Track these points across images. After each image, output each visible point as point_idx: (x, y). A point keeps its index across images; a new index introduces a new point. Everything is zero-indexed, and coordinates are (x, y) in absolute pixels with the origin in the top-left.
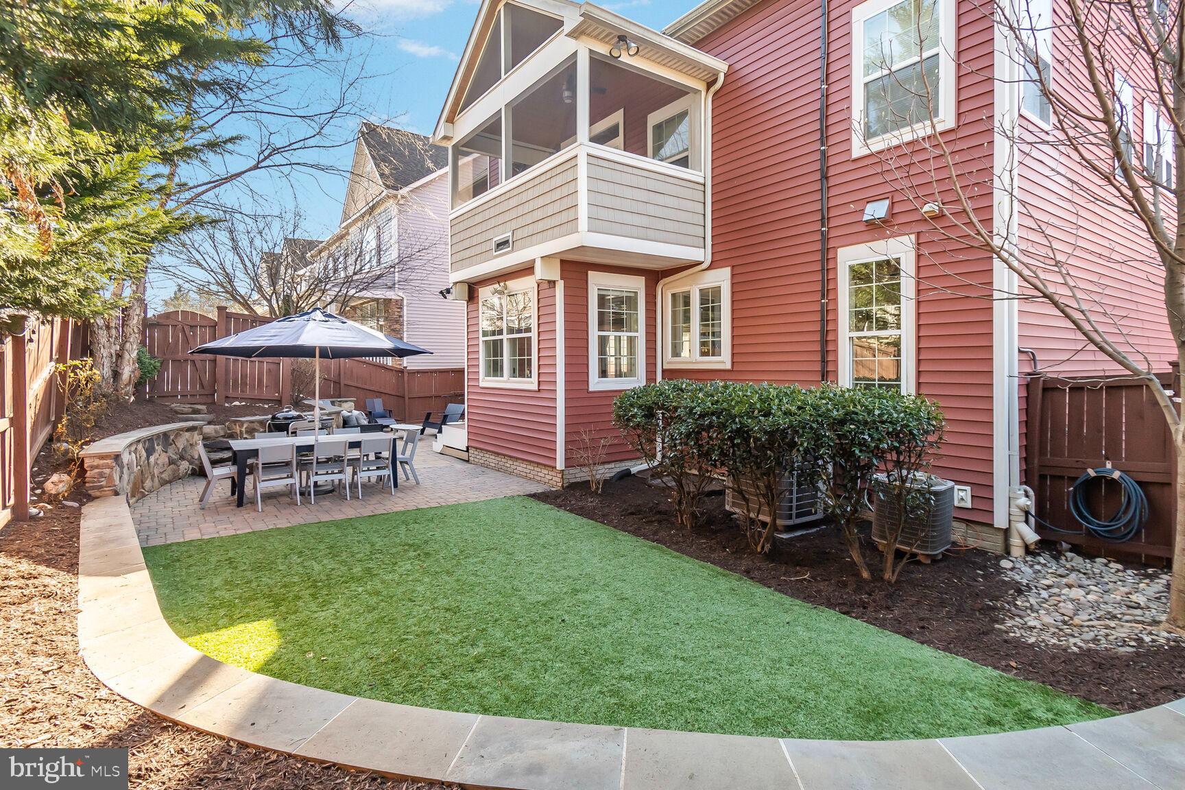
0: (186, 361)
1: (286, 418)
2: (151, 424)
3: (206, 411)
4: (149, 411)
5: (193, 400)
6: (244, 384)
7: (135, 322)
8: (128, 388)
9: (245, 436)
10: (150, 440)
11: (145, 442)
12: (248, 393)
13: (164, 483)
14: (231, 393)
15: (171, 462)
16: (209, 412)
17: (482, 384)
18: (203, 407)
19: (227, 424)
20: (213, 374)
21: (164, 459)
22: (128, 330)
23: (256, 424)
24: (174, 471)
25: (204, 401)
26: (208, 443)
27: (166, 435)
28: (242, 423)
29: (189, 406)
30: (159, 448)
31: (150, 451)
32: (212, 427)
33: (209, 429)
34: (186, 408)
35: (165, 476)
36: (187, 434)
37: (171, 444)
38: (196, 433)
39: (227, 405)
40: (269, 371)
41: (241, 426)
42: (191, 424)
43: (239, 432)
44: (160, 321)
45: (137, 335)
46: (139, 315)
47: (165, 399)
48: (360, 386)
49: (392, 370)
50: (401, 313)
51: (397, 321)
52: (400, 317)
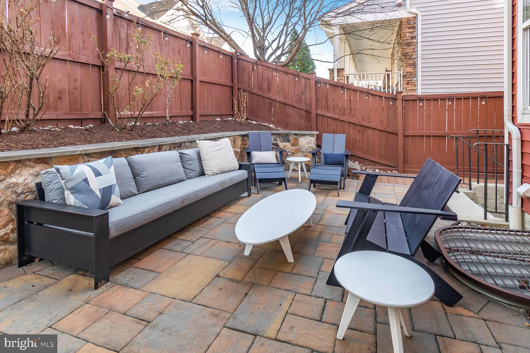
48: (337, 116)
49: (381, 97)
50: (415, 34)
51: (409, 45)
52: (412, 38)
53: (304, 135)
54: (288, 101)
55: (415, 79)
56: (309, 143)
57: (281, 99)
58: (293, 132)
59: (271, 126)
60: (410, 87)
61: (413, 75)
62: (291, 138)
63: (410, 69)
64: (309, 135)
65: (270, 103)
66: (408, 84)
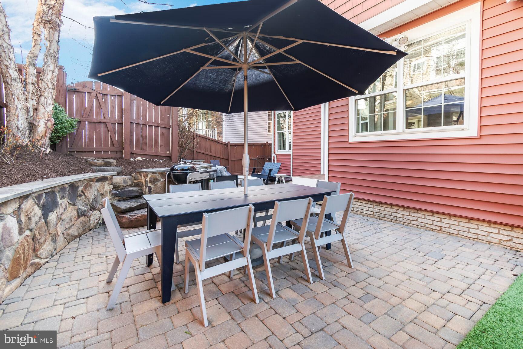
0: (100, 122)
1: (183, 170)
2: (61, 174)
3: (115, 164)
4: (63, 162)
5: (105, 155)
6: (144, 144)
7: (49, 77)
8: (44, 140)
10: (51, 193)
11: (39, 197)
12: (148, 151)
13: (70, 239)
14: (135, 150)
15: (81, 214)
16: (118, 165)
17: (351, 140)
18: (114, 161)
19: (133, 174)
20: (121, 134)
21: (72, 212)
22: (42, 85)
23: (158, 174)
24: (84, 224)
25: (114, 156)
26: (117, 192)
27: (73, 186)
28: (147, 174)
29: (102, 160)
30: (63, 202)
31: (46, 210)
32: (121, 177)
33: (119, 180)
34: (100, 161)
35: (74, 231)
36: (98, 185)
37: (80, 196)
38: (106, 183)
39: (132, 159)
40: (163, 134)
41: (146, 176)
42: (101, 174)
43: (144, 182)
44: (77, 88)
45: (52, 91)
46: (53, 71)
47: (84, 154)
49: (222, 144)
55: (222, 134)
63: (220, 129)
64: (201, 161)
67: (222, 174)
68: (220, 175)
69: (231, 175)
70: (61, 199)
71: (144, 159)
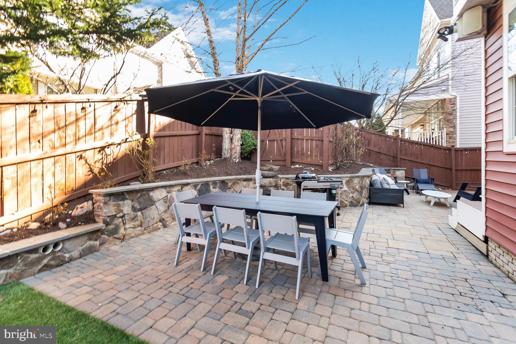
0: (274, 140)
3: (277, 170)
6: (303, 154)
8: (236, 155)
9: (283, 187)
10: (205, 184)
12: (305, 160)
14: (296, 160)
17: (508, 148)
23: (290, 180)
25: (280, 164)
27: (223, 182)
33: (266, 181)
34: (268, 167)
36: (244, 183)
37: (230, 188)
39: (292, 167)
41: (280, 181)
43: (279, 185)
48: (412, 159)
49: (441, 149)
50: (455, 108)
51: (451, 114)
52: (453, 110)
53: (399, 170)
54: (381, 151)
55: (455, 135)
56: (402, 174)
57: (377, 150)
58: (393, 168)
59: (371, 165)
60: (451, 141)
61: (454, 133)
62: (392, 171)
63: (451, 129)
64: (401, 170)
65: (370, 152)
66: (450, 138)
67: (383, 185)
68: (380, 187)
69: (397, 188)
70: (213, 188)
71: (301, 166)
